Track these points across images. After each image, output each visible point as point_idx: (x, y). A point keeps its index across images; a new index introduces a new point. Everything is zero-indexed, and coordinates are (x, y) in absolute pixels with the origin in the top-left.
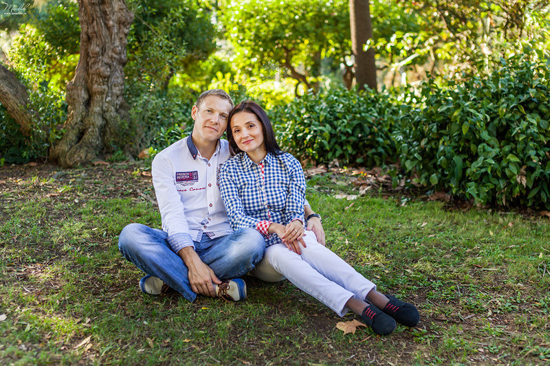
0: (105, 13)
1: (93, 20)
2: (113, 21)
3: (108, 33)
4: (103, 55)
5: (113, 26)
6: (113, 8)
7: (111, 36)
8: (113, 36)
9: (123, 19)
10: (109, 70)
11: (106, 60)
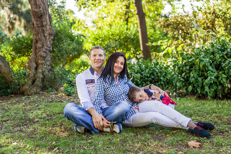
0: (43, 30)
1: (39, 33)
2: (47, 34)
3: (45, 39)
4: (42, 48)
5: (47, 36)
6: (47, 28)
7: (46, 40)
9: (51, 33)
10: (45, 54)
11: (44, 50)
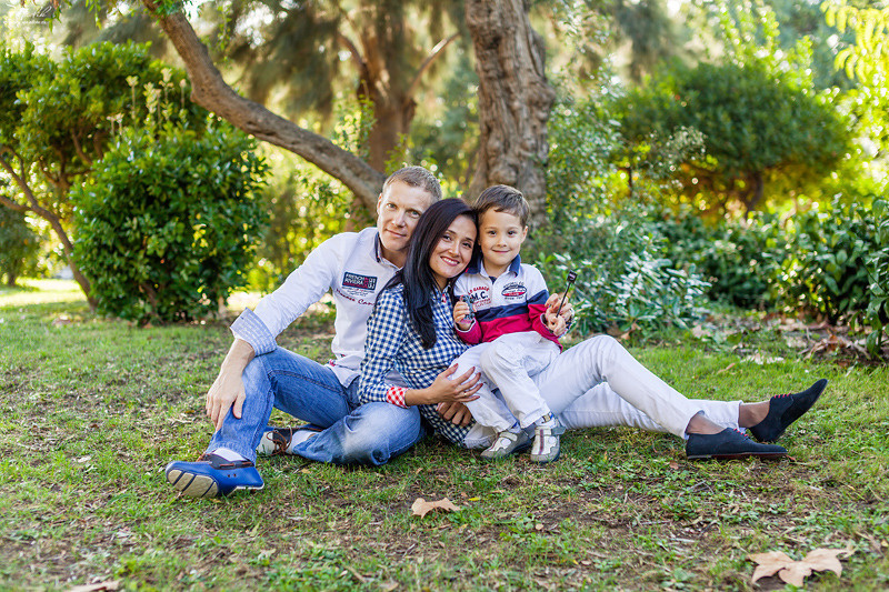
0: (508, 90)
1: (492, 101)
2: (520, 101)
3: (512, 120)
4: (505, 152)
5: (521, 109)
6: (519, 82)
7: (517, 123)
8: (521, 125)
9: (536, 98)
10: (513, 173)
11: (511, 159)
